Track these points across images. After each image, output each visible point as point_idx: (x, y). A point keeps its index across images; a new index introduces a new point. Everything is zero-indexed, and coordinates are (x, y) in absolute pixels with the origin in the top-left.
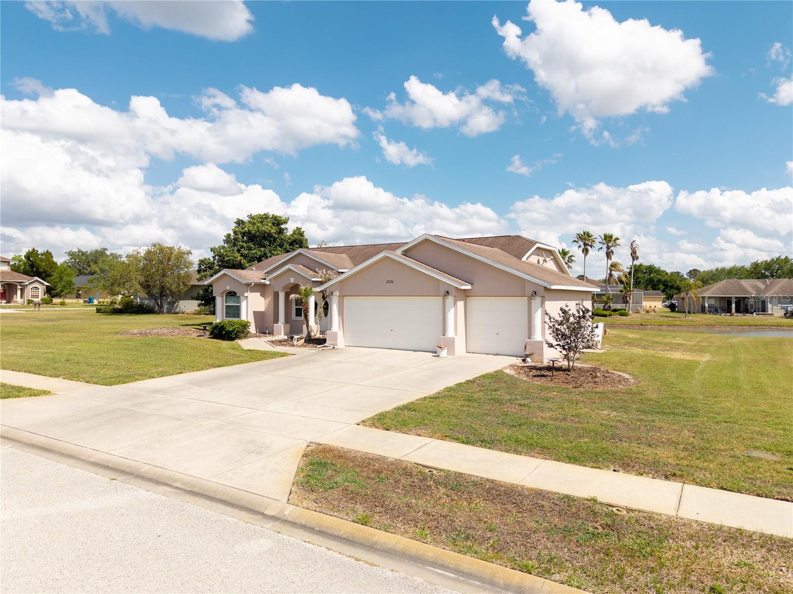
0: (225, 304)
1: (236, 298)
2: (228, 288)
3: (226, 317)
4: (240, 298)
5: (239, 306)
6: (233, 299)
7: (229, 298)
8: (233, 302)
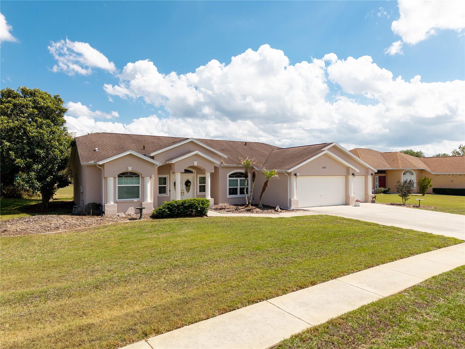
0: (117, 185)
1: (134, 179)
2: (130, 169)
3: (119, 198)
4: (143, 178)
5: (138, 187)
6: (129, 179)
7: (124, 179)
8: (129, 183)
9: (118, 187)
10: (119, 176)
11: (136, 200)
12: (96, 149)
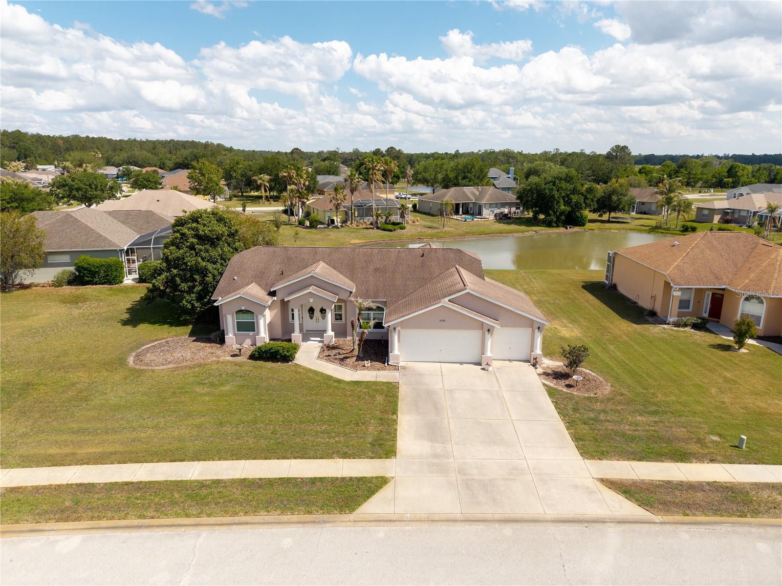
0: (236, 320)
1: (249, 315)
2: (243, 308)
3: (238, 331)
4: (257, 316)
5: (254, 322)
6: (245, 315)
7: (240, 315)
8: (245, 319)
9: (237, 322)
10: (236, 312)
11: (251, 333)
12: (235, 277)
